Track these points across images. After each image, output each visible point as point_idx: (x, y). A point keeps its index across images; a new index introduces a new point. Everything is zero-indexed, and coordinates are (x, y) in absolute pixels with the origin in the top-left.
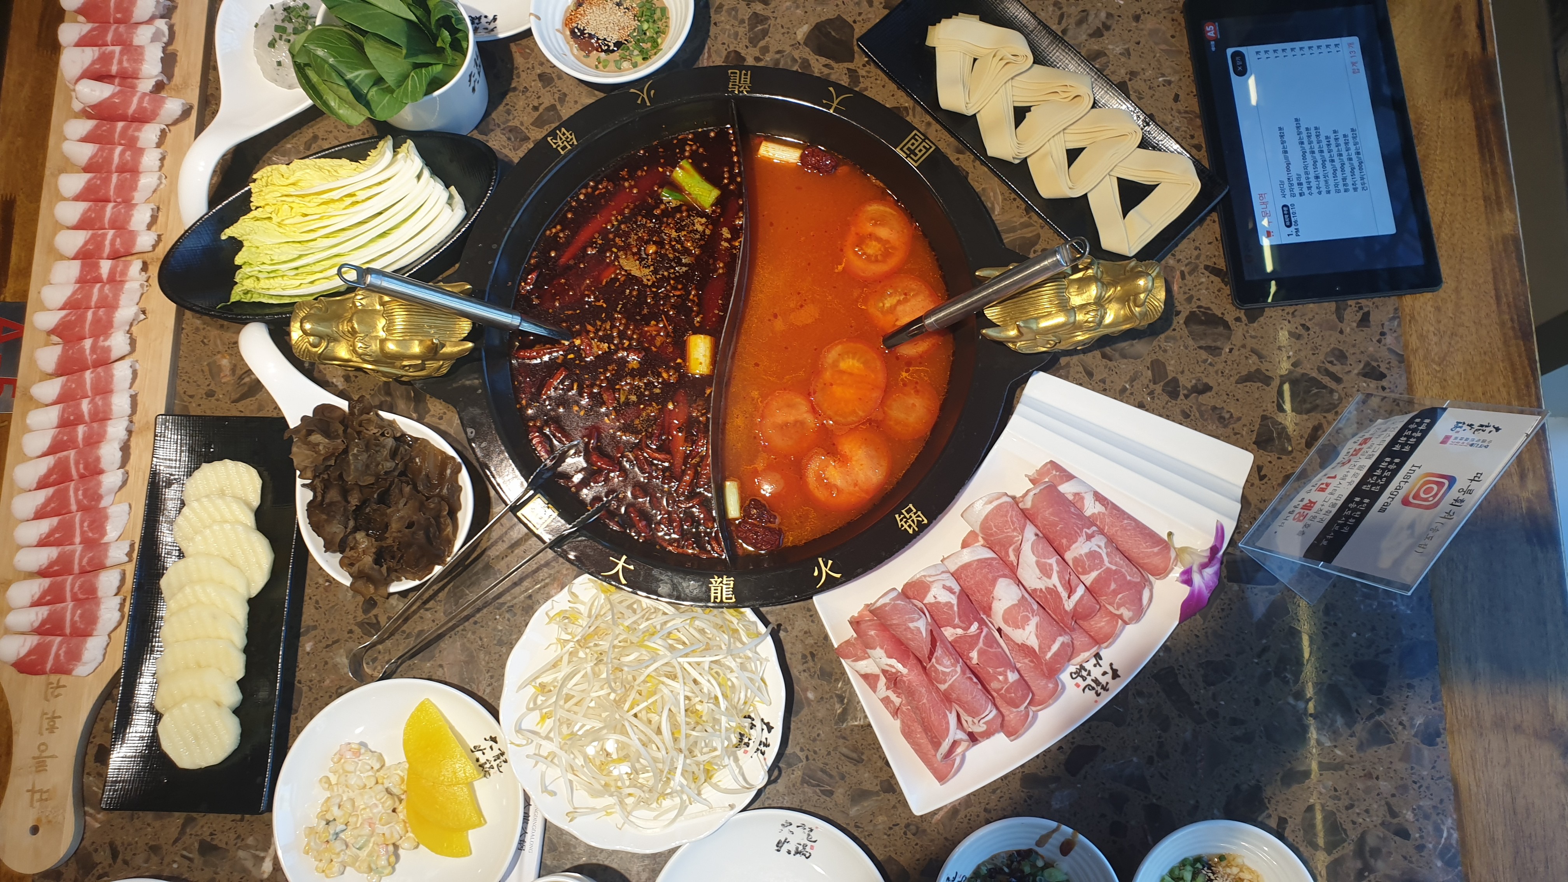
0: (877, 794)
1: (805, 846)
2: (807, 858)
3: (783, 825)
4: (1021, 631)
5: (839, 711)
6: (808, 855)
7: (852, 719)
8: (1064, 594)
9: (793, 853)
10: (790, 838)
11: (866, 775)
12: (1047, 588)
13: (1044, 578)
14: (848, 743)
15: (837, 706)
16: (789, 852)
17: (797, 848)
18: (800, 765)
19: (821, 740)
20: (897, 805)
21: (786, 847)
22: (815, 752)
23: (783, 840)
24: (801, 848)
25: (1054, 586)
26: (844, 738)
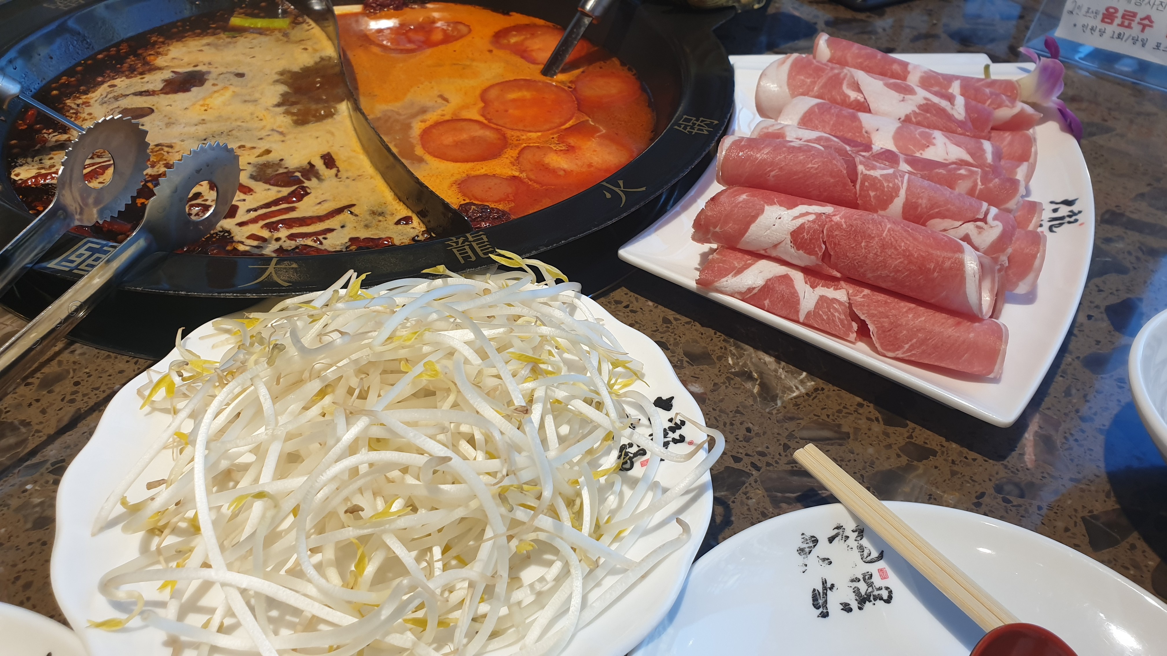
0: (909, 468)
1: (868, 578)
2: (888, 601)
3: (801, 551)
4: (932, 148)
5: (756, 390)
6: (885, 594)
7: (784, 392)
8: (944, 104)
9: (854, 605)
10: (831, 575)
11: (871, 450)
12: (920, 107)
13: (908, 97)
14: (803, 423)
15: (749, 385)
16: (847, 608)
17: (857, 591)
18: (751, 480)
19: (757, 434)
20: (955, 468)
21: (834, 600)
22: (762, 454)
23: (820, 588)
24: (863, 587)
25: (926, 99)
26: (792, 419)
